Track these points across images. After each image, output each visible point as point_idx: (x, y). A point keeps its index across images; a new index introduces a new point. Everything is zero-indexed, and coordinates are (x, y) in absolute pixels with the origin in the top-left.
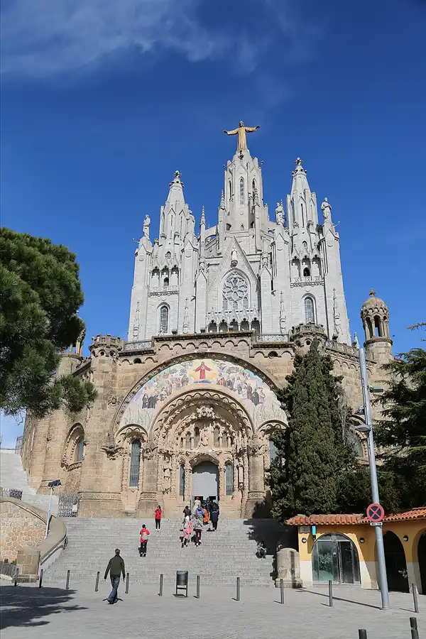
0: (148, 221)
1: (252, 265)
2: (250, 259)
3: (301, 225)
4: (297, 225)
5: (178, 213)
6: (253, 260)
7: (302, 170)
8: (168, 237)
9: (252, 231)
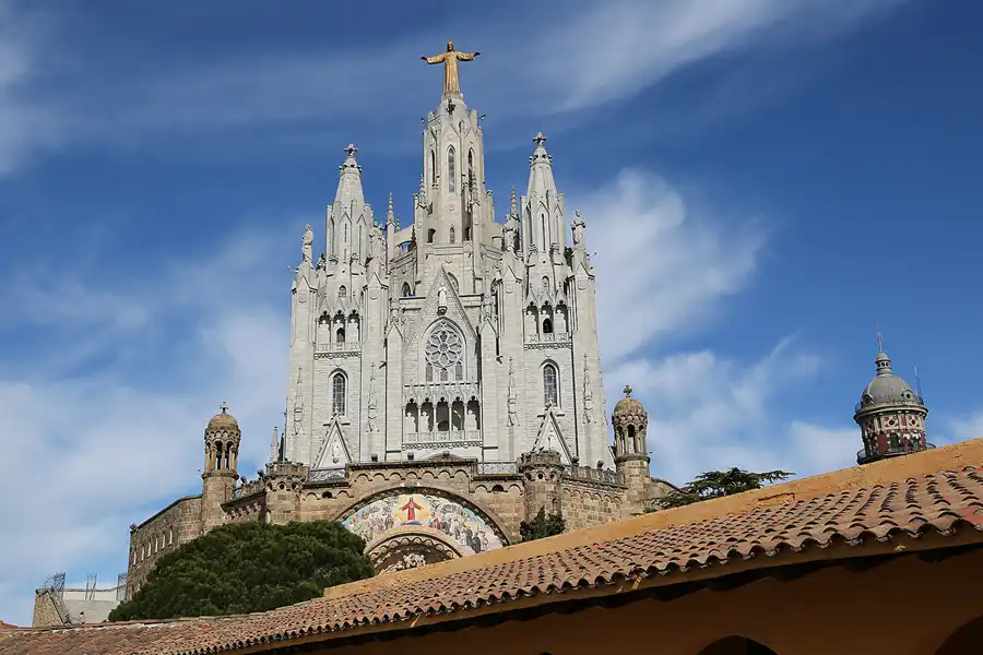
0: (309, 236)
1: (468, 312)
2: (465, 302)
3: (540, 249)
4: (536, 250)
5: (354, 219)
6: (469, 304)
7: (544, 156)
8: (341, 258)
9: (468, 246)
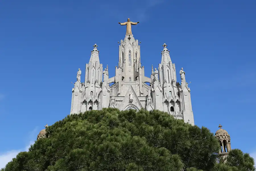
0: (80, 72)
1: (141, 102)
2: (140, 99)
3: (168, 82)
4: (166, 82)
5: (97, 68)
6: (141, 100)
7: (167, 51)
8: (91, 82)
9: (137, 82)
